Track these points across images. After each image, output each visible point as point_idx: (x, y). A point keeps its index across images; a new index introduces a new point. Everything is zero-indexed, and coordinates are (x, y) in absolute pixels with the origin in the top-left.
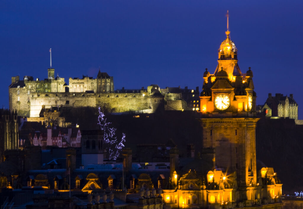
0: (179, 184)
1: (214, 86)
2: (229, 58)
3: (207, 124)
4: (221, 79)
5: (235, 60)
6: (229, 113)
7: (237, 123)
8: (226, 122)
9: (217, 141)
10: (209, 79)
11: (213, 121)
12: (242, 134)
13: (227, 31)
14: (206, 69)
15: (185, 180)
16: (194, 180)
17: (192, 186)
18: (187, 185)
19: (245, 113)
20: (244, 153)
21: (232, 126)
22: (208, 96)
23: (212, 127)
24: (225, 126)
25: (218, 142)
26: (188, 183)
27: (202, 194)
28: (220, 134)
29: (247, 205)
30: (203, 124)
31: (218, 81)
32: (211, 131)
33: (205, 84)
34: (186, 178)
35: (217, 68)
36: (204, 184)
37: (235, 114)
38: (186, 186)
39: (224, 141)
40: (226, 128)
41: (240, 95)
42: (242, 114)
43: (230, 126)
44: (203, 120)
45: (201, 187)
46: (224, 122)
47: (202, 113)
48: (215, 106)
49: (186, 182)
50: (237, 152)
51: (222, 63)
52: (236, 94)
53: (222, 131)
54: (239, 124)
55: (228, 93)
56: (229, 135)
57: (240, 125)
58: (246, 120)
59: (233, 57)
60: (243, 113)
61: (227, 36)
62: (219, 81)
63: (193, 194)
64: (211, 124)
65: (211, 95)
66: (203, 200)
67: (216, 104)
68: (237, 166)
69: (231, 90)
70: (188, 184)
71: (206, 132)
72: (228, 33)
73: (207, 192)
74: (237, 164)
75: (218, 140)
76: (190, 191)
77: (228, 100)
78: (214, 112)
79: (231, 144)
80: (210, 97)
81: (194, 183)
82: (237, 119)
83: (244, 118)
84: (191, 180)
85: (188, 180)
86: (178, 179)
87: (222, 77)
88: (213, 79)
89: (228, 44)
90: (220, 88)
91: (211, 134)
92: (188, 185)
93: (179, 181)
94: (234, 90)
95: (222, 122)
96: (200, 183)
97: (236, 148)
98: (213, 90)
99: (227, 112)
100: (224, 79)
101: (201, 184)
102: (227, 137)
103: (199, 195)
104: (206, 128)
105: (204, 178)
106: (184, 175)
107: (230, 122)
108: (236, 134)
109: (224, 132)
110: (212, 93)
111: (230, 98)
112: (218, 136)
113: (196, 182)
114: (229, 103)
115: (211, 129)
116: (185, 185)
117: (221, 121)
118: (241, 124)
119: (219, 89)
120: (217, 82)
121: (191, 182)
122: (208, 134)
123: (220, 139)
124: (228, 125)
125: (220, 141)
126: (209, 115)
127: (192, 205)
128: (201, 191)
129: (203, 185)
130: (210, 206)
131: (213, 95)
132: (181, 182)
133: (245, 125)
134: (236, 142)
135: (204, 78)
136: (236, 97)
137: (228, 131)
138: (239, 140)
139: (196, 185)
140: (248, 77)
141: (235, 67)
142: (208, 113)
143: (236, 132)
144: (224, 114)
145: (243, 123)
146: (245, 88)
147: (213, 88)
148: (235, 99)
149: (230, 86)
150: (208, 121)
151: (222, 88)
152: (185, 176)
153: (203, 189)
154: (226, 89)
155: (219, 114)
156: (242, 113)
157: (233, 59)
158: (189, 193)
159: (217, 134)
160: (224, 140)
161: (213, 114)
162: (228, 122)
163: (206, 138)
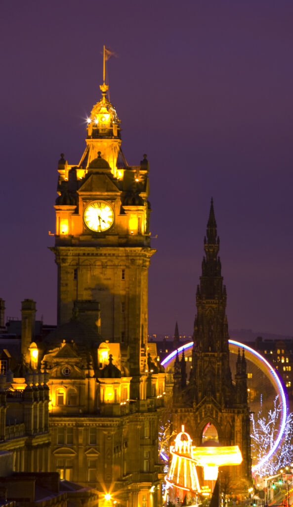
0: (42, 366)
1: (83, 187)
2: (109, 135)
3: (69, 257)
4: (97, 173)
5: (119, 140)
6: (112, 239)
7: (127, 256)
8: (105, 255)
9: (86, 289)
10: (73, 172)
11: (81, 252)
12: (136, 278)
13: (102, 84)
14: (62, 155)
15: (55, 360)
16: (73, 360)
17: (67, 371)
18: (59, 369)
19: (142, 238)
20: (138, 312)
21: (116, 262)
22: (71, 204)
23: (78, 264)
24: (102, 262)
25: (90, 292)
26: (61, 365)
27: (86, 387)
28: (93, 277)
29: (141, 408)
30: (61, 257)
31: (92, 178)
32: (76, 271)
33: (64, 182)
34: (56, 357)
35: (85, 153)
36: (91, 367)
37: (124, 241)
38: (57, 371)
39: (100, 290)
40: (104, 266)
41: (134, 204)
42: (136, 240)
43: (112, 261)
44: (62, 250)
45: (86, 372)
46: (101, 255)
47: (59, 236)
48: (84, 224)
49: (57, 364)
50: (123, 311)
51: (95, 144)
52: (124, 204)
53: (97, 272)
54: (130, 258)
55: (110, 200)
56: (110, 279)
57: (133, 261)
58: (143, 252)
59: (115, 134)
60: (138, 238)
61: (103, 94)
62: (95, 177)
63: (71, 387)
64: (77, 258)
65: (76, 204)
66: (89, 398)
67: (86, 220)
68: (123, 337)
69: (116, 195)
70: (60, 367)
71: (67, 273)
72: (104, 88)
73: (97, 381)
74: (123, 333)
75: (89, 288)
76: (64, 381)
77: (111, 213)
78: (83, 235)
79: (113, 296)
80: (74, 207)
81: (72, 366)
82: (128, 249)
83: (140, 248)
84: (66, 360)
85: (61, 360)
86: (40, 357)
87: (100, 171)
88: (81, 174)
89: (104, 109)
90: (96, 191)
91: (76, 277)
92: (61, 370)
93: (42, 362)
94: (121, 196)
95: (97, 255)
96: (83, 366)
97: (123, 303)
98: (80, 193)
99: (107, 237)
100: (103, 173)
101: (86, 367)
102: (105, 282)
103: (80, 388)
104: (67, 264)
105: (91, 357)
106: (52, 349)
107: (114, 255)
108: (123, 278)
109: (102, 273)
110: (80, 198)
111: (113, 210)
112: (89, 281)
113: (77, 364)
114: (111, 220)
115: (75, 267)
116: (54, 370)
117: (95, 252)
118: (135, 258)
119: (94, 193)
120: (89, 179)
121: (67, 363)
122: (71, 277)
123: (93, 286)
124: (110, 260)
125: (92, 289)
126: (73, 241)
127: (66, 406)
128: (86, 381)
129: (89, 369)
130: (103, 408)
131: (81, 203)
132: (46, 363)
133: (141, 262)
134: (123, 293)
135: (59, 171)
136: (126, 208)
137: (109, 272)
138: (129, 288)
139: (77, 369)
140: (144, 172)
141: (119, 153)
142: (71, 237)
143: (123, 274)
144: (102, 240)
145: (138, 258)
146: (140, 193)
147: (82, 191)
148: (123, 212)
149: (115, 188)
150: (72, 251)
151: (99, 191)
152: (54, 352)
153: (88, 376)
154: (106, 193)
155: (93, 239)
156: (136, 238)
157: (115, 138)
158: (62, 383)
159: (88, 278)
160: (100, 288)
161: (82, 238)
162: (109, 255)
163: (67, 285)
